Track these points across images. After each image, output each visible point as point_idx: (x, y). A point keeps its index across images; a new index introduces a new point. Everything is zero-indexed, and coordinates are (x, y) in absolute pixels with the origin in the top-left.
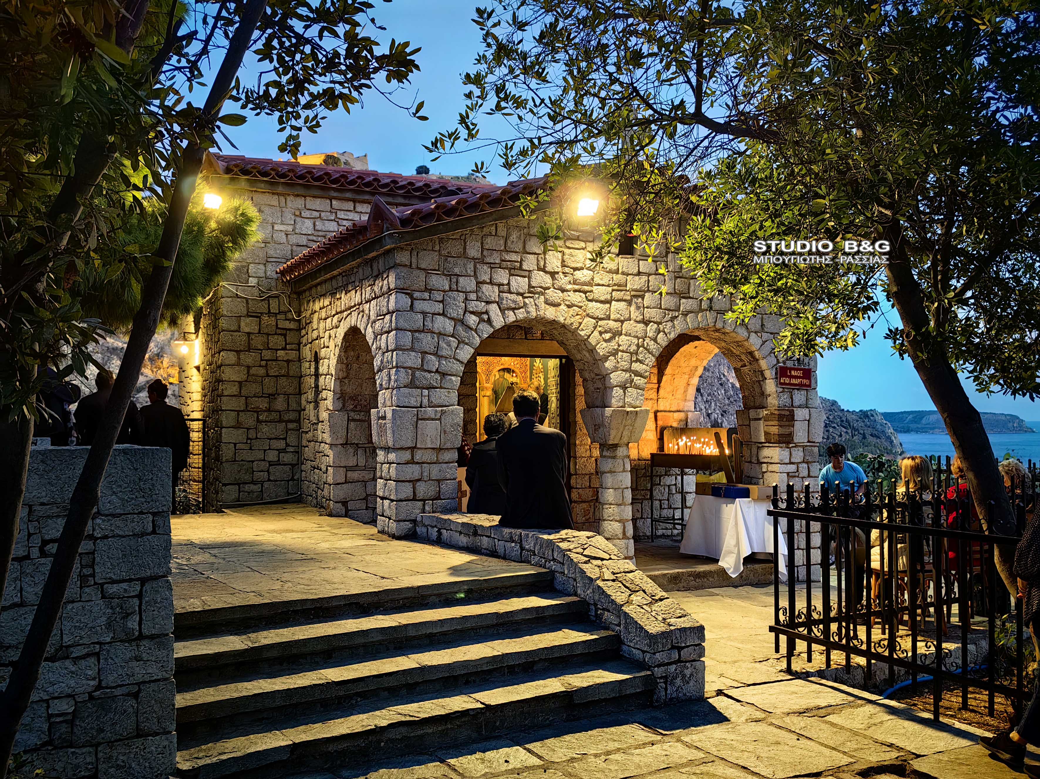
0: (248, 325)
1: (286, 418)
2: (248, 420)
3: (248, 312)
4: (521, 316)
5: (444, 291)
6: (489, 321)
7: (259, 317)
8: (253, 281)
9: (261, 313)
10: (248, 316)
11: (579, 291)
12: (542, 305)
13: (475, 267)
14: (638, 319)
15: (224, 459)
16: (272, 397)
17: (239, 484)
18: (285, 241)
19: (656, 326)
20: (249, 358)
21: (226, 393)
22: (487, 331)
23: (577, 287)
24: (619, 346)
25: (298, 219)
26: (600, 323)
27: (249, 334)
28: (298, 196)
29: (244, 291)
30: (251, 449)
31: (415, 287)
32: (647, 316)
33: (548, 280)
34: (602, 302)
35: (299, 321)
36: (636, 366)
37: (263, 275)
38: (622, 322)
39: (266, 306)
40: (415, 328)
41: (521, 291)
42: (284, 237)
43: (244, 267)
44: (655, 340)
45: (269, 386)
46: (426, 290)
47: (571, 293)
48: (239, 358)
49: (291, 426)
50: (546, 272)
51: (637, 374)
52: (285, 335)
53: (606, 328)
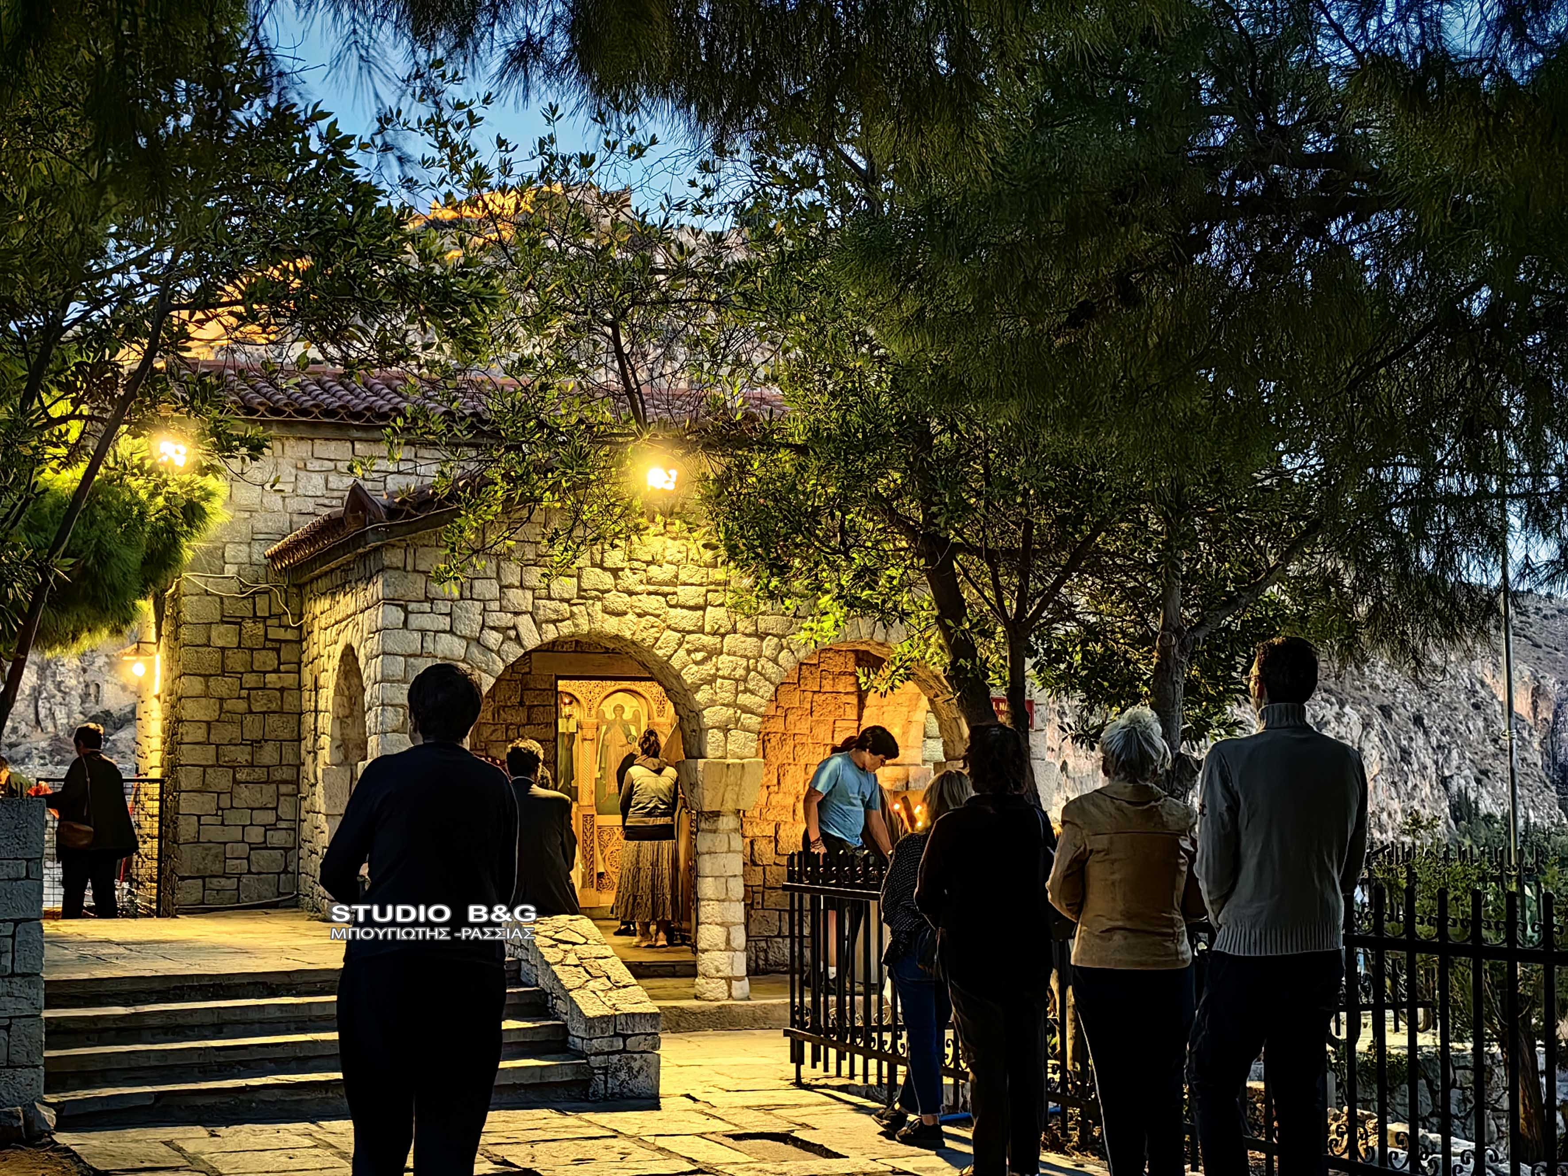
0: (223, 636)
1: (278, 775)
2: (221, 780)
3: (223, 616)
4: (566, 631)
5: (452, 600)
6: (518, 639)
7: (240, 624)
8: (230, 570)
9: (243, 618)
10: (223, 622)
11: (656, 593)
12: (600, 615)
13: (498, 567)
14: (747, 631)
15: (181, 841)
16: (256, 744)
17: (203, 878)
18: (280, 507)
19: (776, 640)
20: (221, 686)
21: (186, 740)
22: (513, 652)
23: (651, 588)
24: (718, 669)
25: (302, 474)
26: (688, 638)
27: (223, 649)
28: (302, 439)
29: (217, 585)
30: (223, 824)
31: (411, 596)
32: (762, 626)
33: (608, 580)
34: (690, 608)
35: (300, 628)
36: (743, 699)
37: (246, 560)
38: (723, 636)
39: (250, 607)
40: (410, 651)
41: (566, 596)
42: (280, 501)
43: (216, 548)
44: (775, 661)
45: (253, 728)
46: (427, 599)
47: (644, 597)
48: (207, 687)
49: (284, 789)
50: (605, 569)
51: (746, 710)
52: (278, 651)
53: (697, 644)
